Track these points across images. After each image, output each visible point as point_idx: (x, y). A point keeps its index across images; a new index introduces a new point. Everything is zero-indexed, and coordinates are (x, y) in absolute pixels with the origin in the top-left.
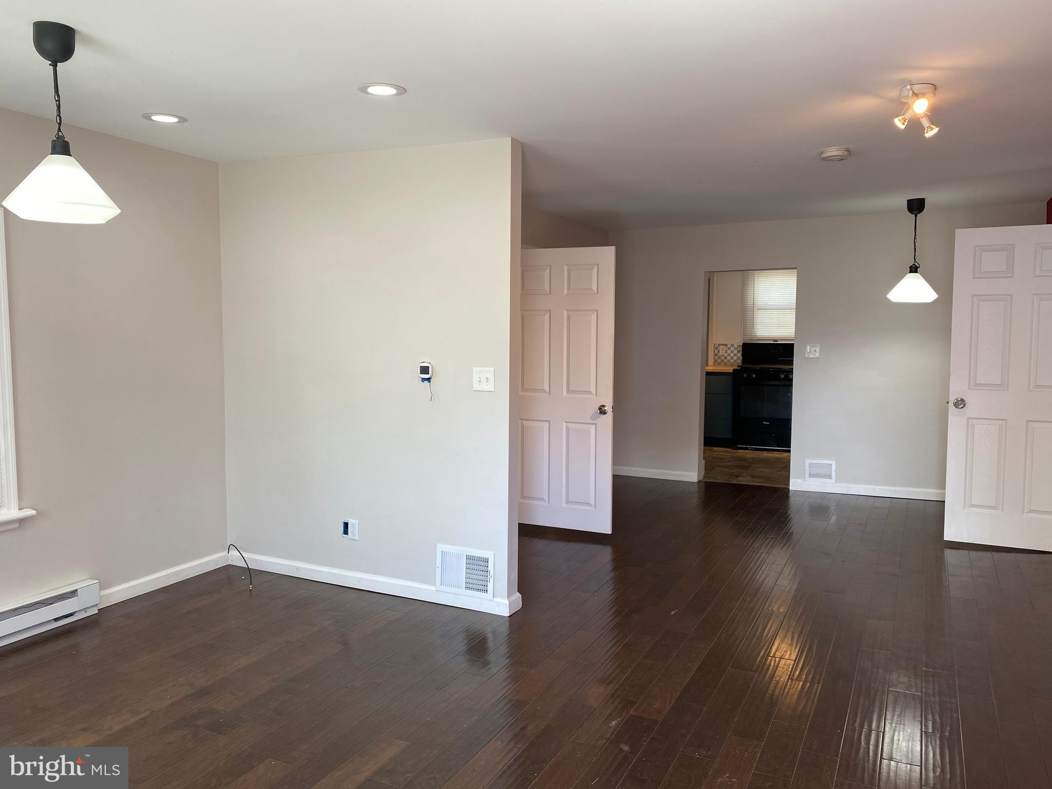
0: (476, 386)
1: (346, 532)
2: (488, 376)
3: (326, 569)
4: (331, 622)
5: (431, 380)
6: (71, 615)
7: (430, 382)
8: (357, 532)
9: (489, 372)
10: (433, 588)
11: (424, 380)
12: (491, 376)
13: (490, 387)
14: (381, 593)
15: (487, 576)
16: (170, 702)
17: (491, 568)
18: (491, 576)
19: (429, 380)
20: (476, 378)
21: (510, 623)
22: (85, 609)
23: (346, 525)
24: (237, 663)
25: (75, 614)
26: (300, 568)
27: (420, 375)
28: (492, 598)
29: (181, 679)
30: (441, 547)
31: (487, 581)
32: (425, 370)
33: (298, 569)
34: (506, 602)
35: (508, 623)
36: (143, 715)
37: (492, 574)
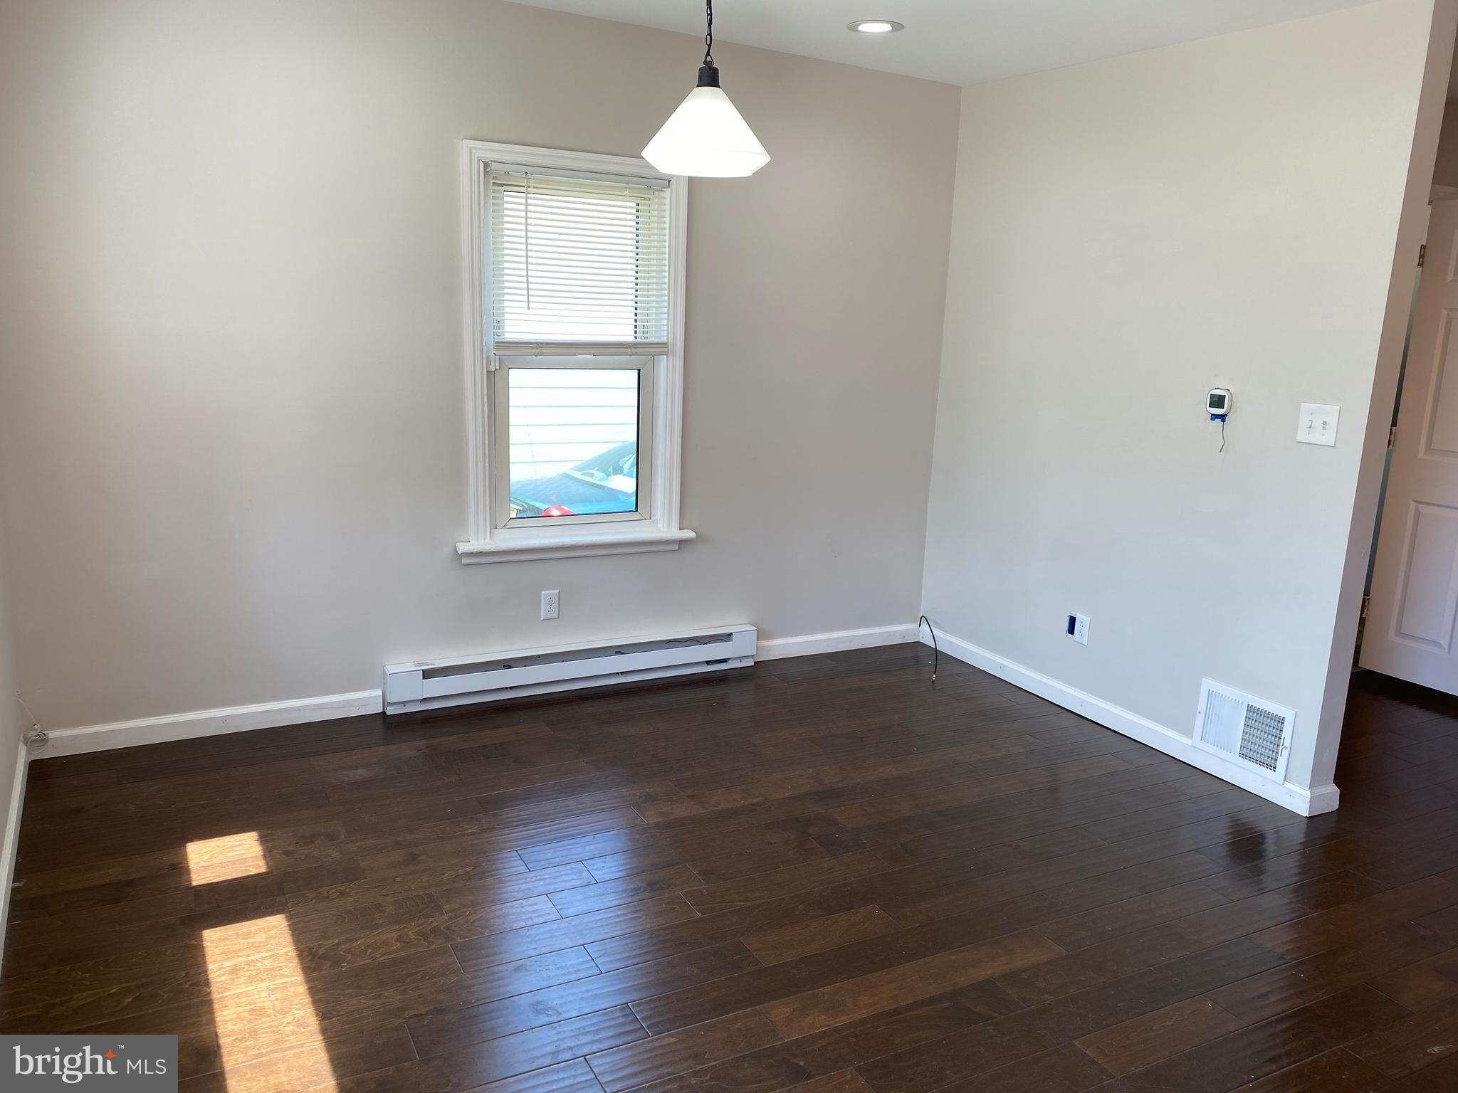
0: (1302, 435)
1: (1071, 630)
2: (1326, 420)
3: (1038, 676)
4: (1022, 750)
5: (1227, 419)
6: (725, 661)
7: (1223, 421)
8: (1085, 632)
9: (1331, 413)
10: (1188, 741)
11: (1214, 417)
12: (1332, 419)
13: (1328, 439)
14: (1110, 729)
15: (1278, 746)
16: (787, 794)
17: (1287, 733)
18: (1286, 747)
19: (1222, 417)
20: (1304, 422)
21: (1308, 828)
22: (740, 658)
23: (1072, 620)
24: (881, 771)
25: (729, 662)
26: (1005, 666)
27: (1209, 409)
28: (1282, 782)
29: (811, 770)
30: (1207, 684)
31: (1277, 753)
32: (1217, 401)
33: (1002, 667)
34: (1307, 794)
35: (1305, 826)
36: (755, 801)
37: (1287, 743)
